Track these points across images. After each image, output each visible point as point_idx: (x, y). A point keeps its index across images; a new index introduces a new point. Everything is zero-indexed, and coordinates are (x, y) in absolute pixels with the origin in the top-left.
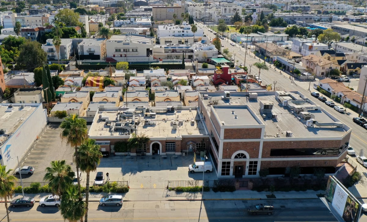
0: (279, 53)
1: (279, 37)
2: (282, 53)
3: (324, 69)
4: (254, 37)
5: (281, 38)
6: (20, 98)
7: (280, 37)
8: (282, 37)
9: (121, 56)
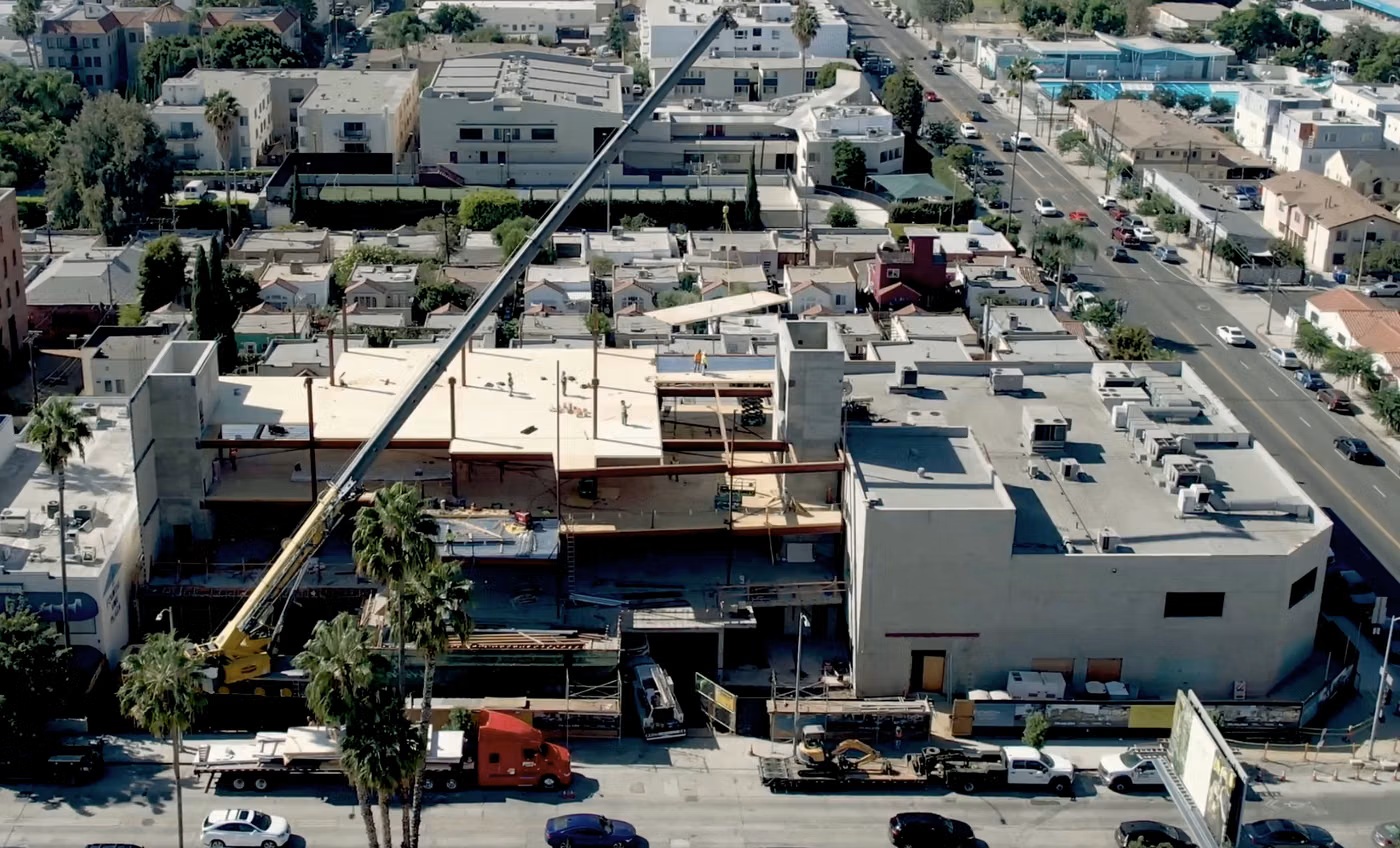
0: (1173, 153)
1: (1189, 58)
2: (1185, 153)
3: (1345, 239)
4: (1076, 57)
5: (1201, 64)
6: (107, 368)
7: (1198, 59)
8: (1206, 60)
9: (484, 157)
